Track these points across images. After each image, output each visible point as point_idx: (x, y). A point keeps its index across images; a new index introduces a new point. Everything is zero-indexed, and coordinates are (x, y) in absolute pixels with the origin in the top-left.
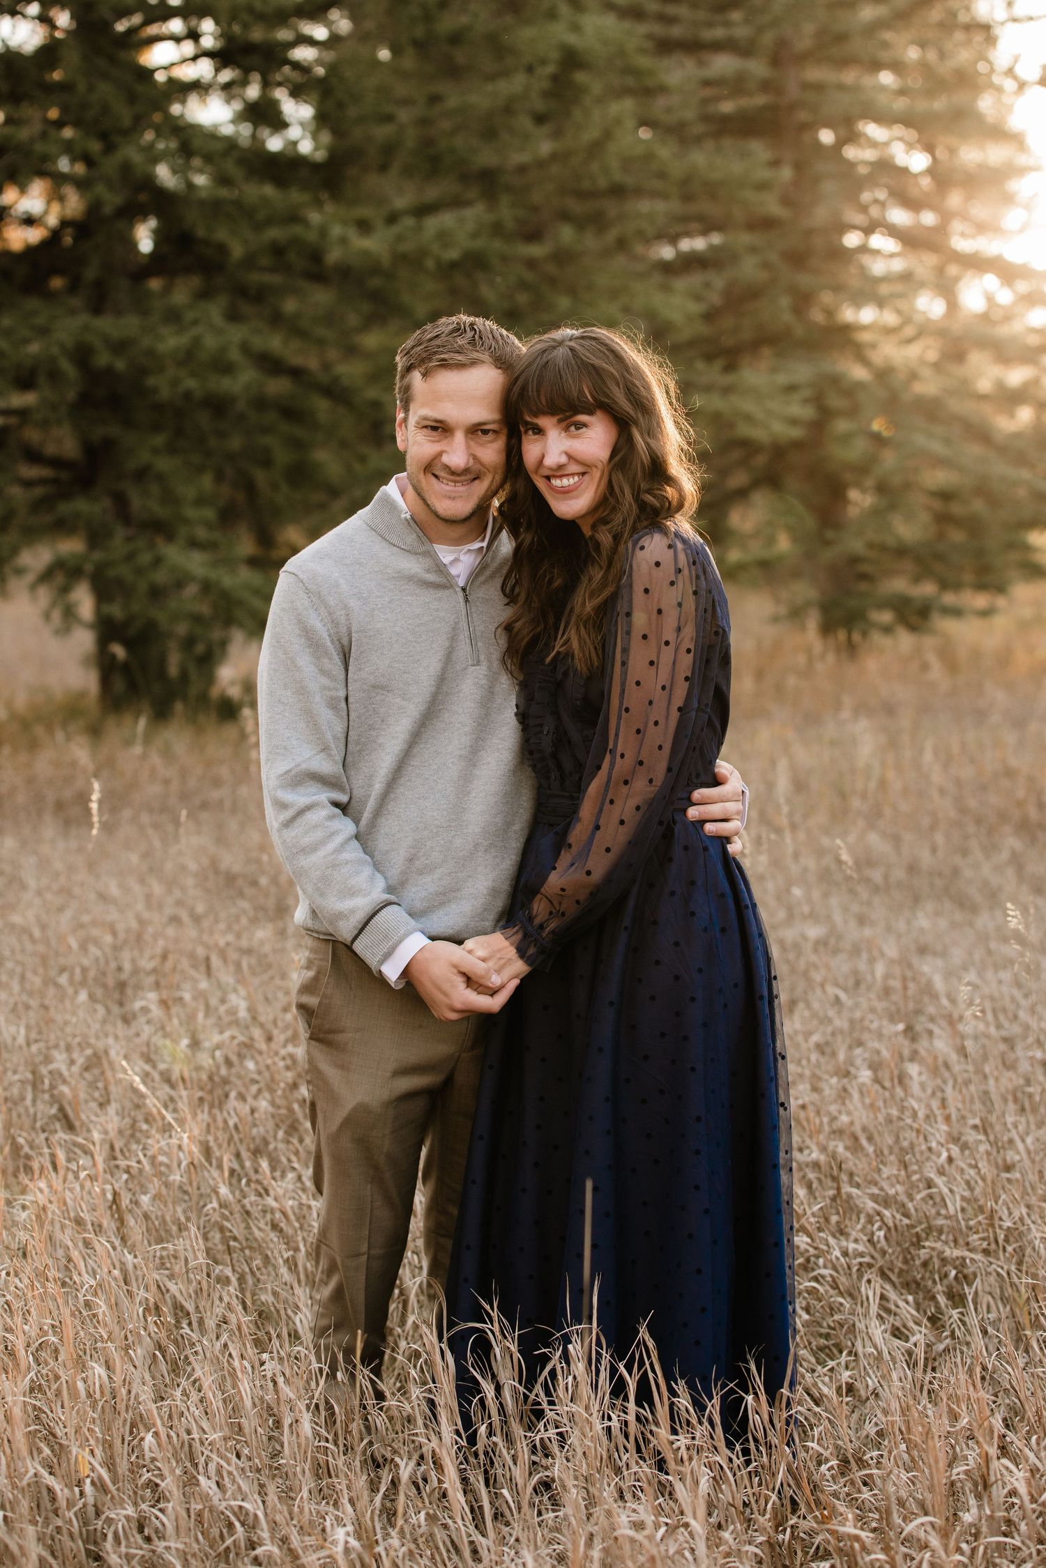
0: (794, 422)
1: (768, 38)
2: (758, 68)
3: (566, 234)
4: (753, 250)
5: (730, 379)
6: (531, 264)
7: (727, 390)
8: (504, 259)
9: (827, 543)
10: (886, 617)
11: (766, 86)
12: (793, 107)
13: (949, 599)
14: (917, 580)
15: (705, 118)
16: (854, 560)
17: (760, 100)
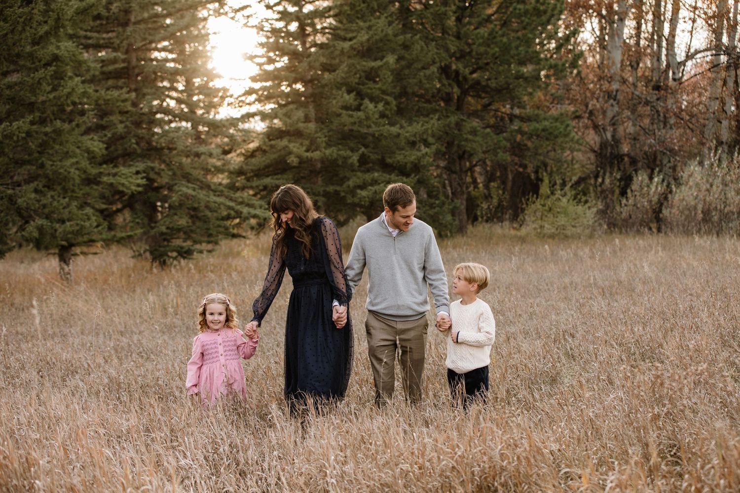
0: (138, 185)
1: (125, 43)
2: (120, 55)
3: (58, 123)
4: (121, 122)
5: (115, 170)
6: (46, 134)
7: (115, 175)
8: (37, 132)
9: (152, 228)
10: (175, 254)
11: (124, 61)
12: (134, 68)
13: (198, 246)
14: (185, 240)
15: (103, 73)
16: (162, 234)
17: (123, 65)
